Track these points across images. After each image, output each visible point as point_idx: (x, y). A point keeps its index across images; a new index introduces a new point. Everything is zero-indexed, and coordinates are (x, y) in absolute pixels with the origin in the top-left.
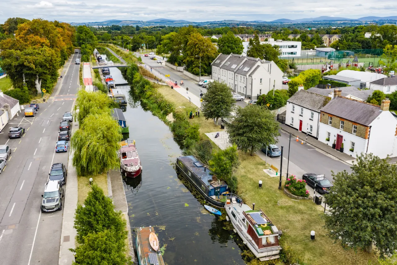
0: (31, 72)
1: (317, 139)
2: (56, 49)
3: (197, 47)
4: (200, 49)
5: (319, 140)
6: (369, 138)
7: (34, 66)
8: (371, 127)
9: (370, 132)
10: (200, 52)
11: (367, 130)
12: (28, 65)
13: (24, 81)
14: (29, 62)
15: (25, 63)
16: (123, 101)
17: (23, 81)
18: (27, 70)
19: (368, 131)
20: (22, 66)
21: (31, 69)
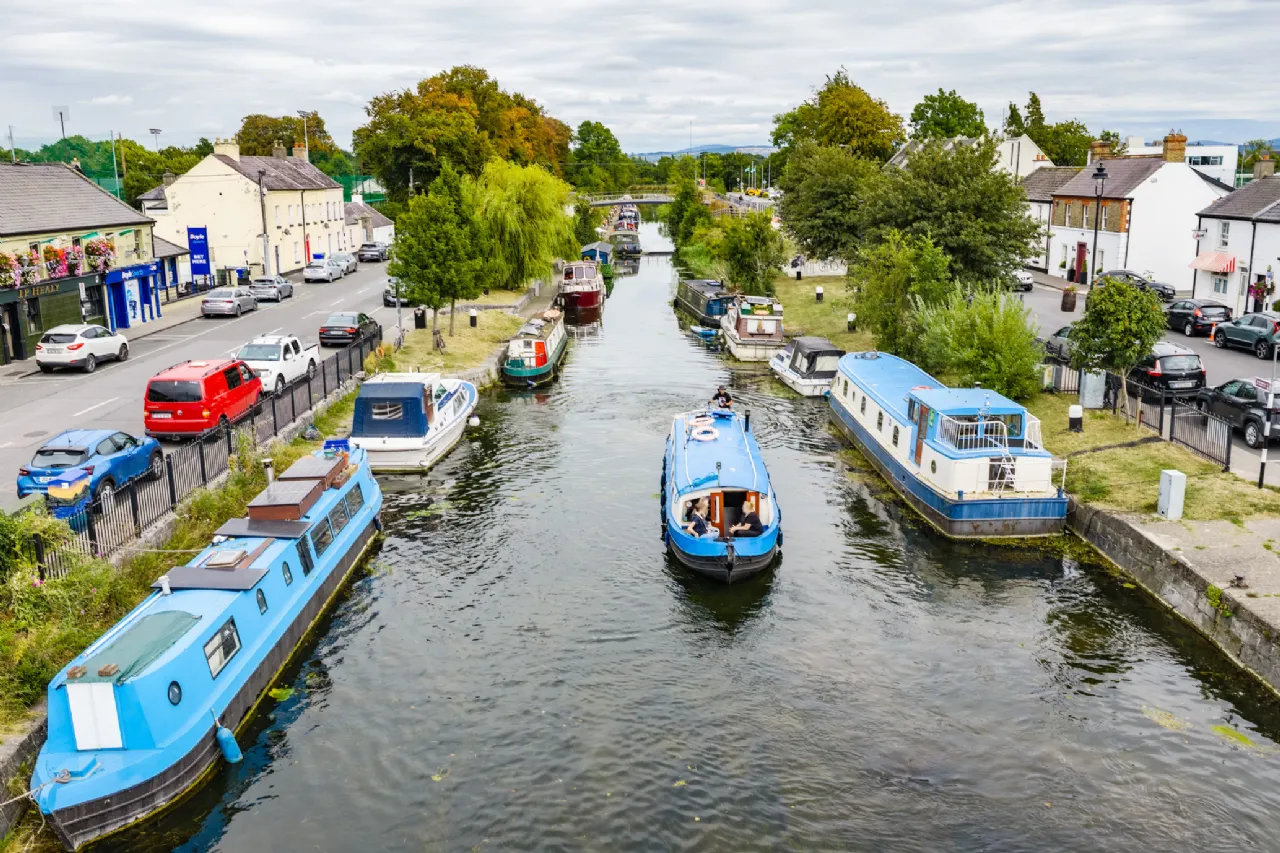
0: (429, 164)
1: (1045, 271)
2: (499, 141)
3: (844, 122)
4: (852, 128)
5: (1050, 272)
6: (1128, 231)
7: (433, 151)
8: (1131, 200)
9: (1130, 213)
10: (852, 136)
11: (1122, 208)
12: (422, 146)
13: (411, 185)
14: (425, 141)
15: (416, 143)
16: (631, 247)
17: (408, 186)
18: (420, 160)
19: (1125, 212)
20: (410, 149)
21: (427, 157)
